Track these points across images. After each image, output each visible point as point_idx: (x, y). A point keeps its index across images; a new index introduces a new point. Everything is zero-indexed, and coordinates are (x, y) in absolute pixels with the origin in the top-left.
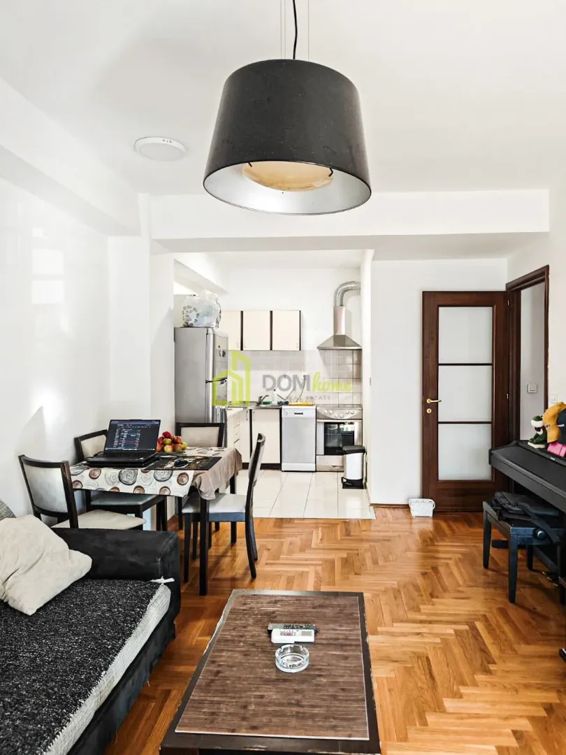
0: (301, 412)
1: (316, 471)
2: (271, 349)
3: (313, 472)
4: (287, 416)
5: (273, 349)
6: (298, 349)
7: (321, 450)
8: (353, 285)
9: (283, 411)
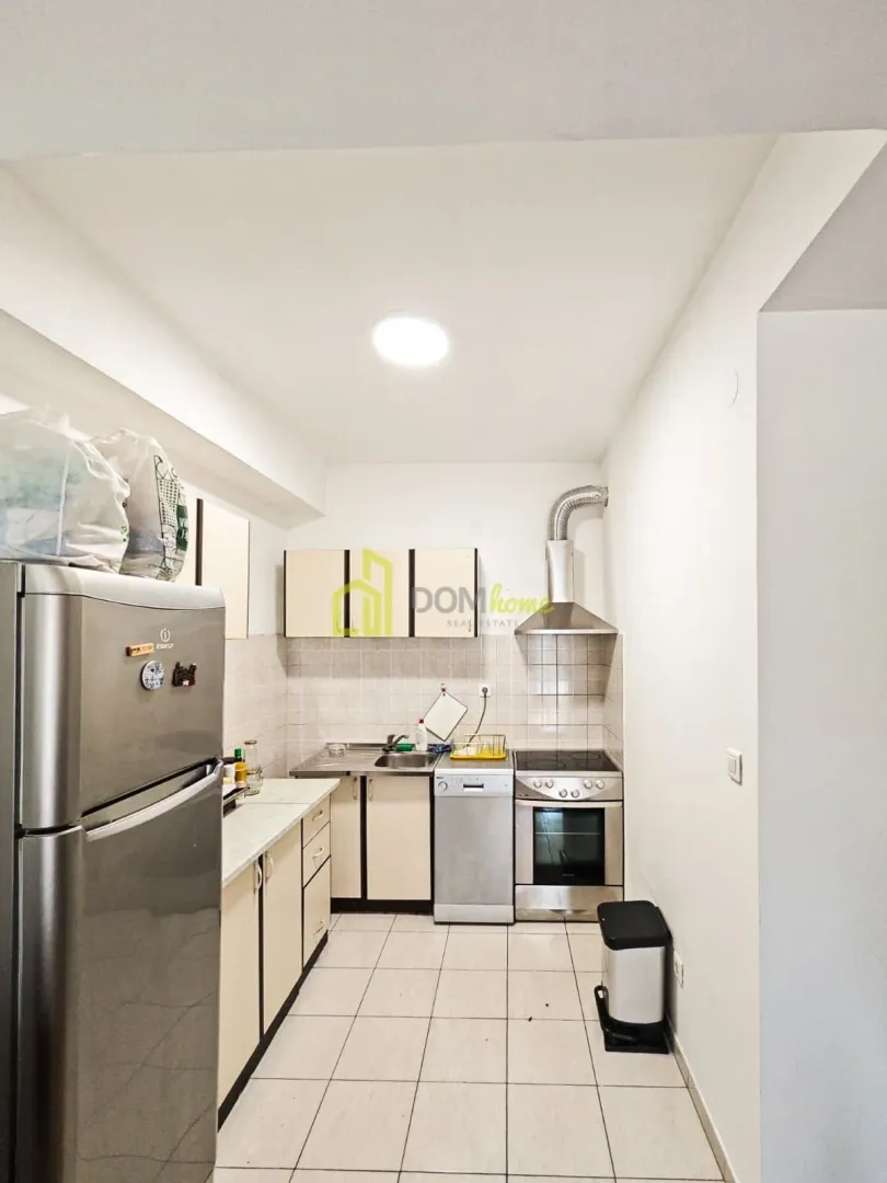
0: (480, 783)
1: (516, 921)
2: (412, 633)
3: (507, 924)
4: (447, 793)
5: (417, 634)
6: (472, 634)
7: (526, 870)
8: (592, 494)
9: (436, 782)
